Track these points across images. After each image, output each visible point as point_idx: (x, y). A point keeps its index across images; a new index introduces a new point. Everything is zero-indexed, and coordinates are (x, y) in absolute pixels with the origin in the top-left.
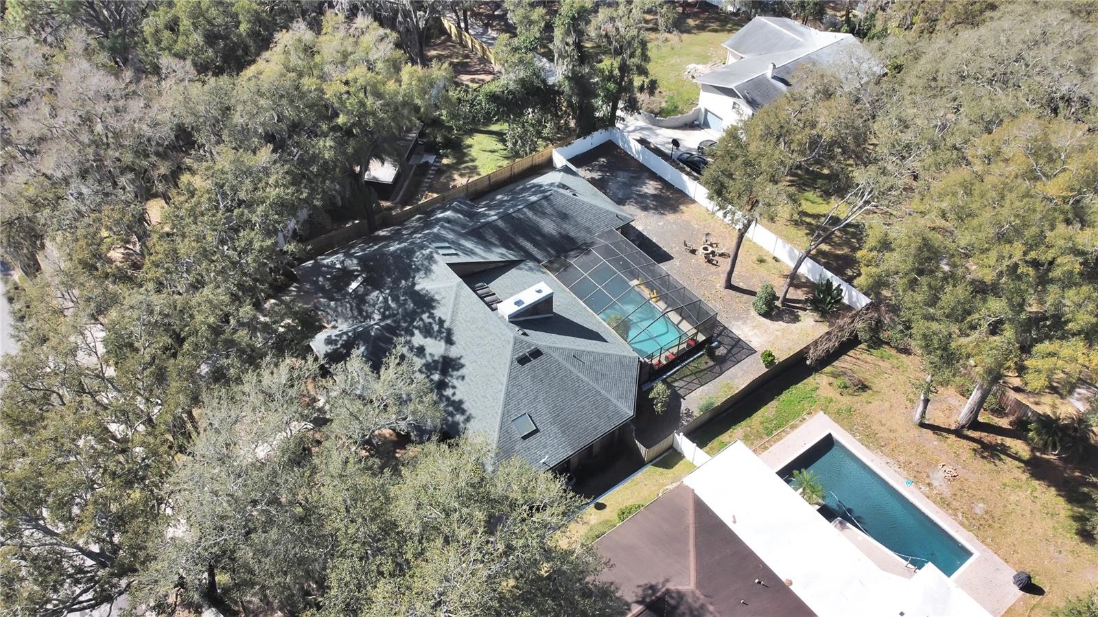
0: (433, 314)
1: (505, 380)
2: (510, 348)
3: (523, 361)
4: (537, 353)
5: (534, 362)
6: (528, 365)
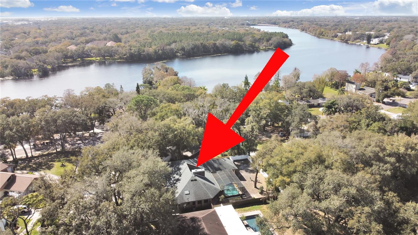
0: (180, 171)
1: (187, 183)
2: (190, 177)
3: (192, 181)
4: (196, 180)
5: (194, 181)
6: (193, 182)
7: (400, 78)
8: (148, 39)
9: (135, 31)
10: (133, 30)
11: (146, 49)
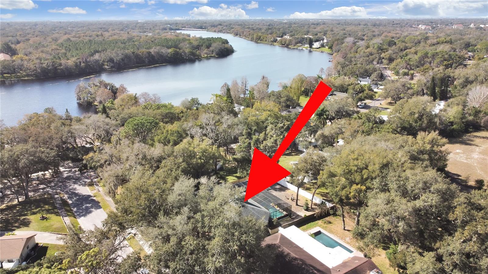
7: (360, 82)
8: (58, 50)
9: (29, 40)
10: (25, 38)
11: (63, 61)
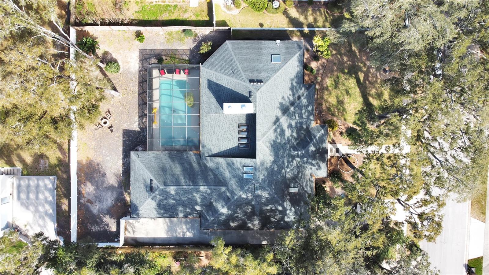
0: (276, 139)
1: (273, 78)
3: (260, 81)
4: (252, 81)
5: (255, 79)
6: (259, 78)
